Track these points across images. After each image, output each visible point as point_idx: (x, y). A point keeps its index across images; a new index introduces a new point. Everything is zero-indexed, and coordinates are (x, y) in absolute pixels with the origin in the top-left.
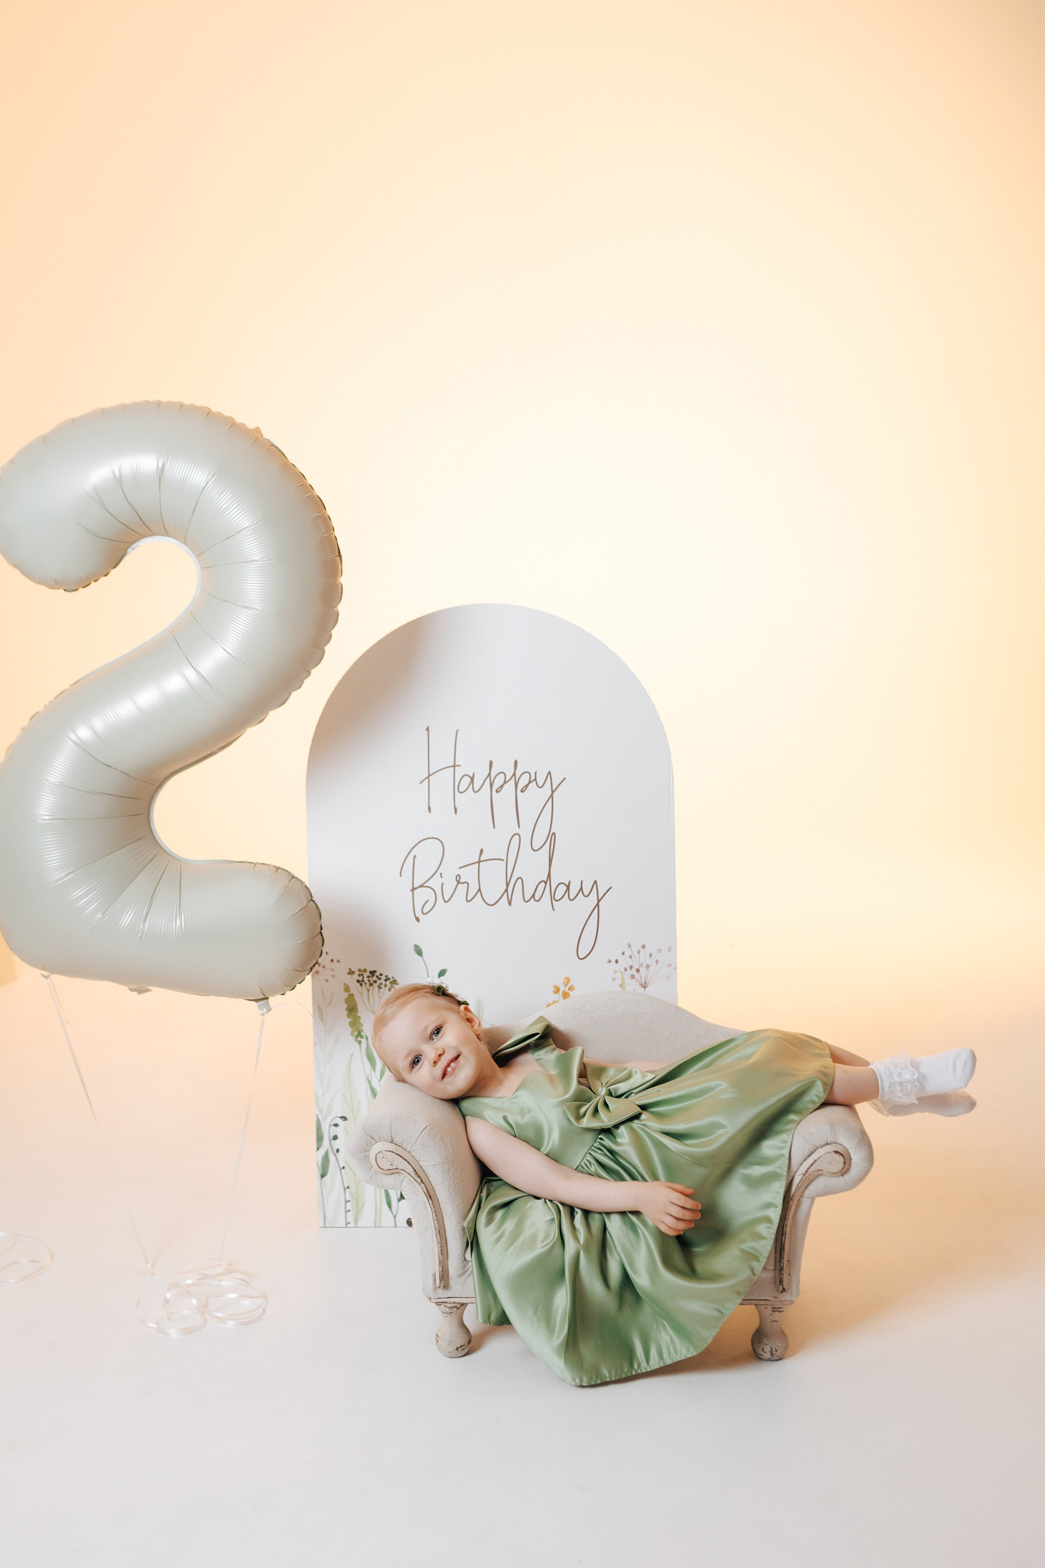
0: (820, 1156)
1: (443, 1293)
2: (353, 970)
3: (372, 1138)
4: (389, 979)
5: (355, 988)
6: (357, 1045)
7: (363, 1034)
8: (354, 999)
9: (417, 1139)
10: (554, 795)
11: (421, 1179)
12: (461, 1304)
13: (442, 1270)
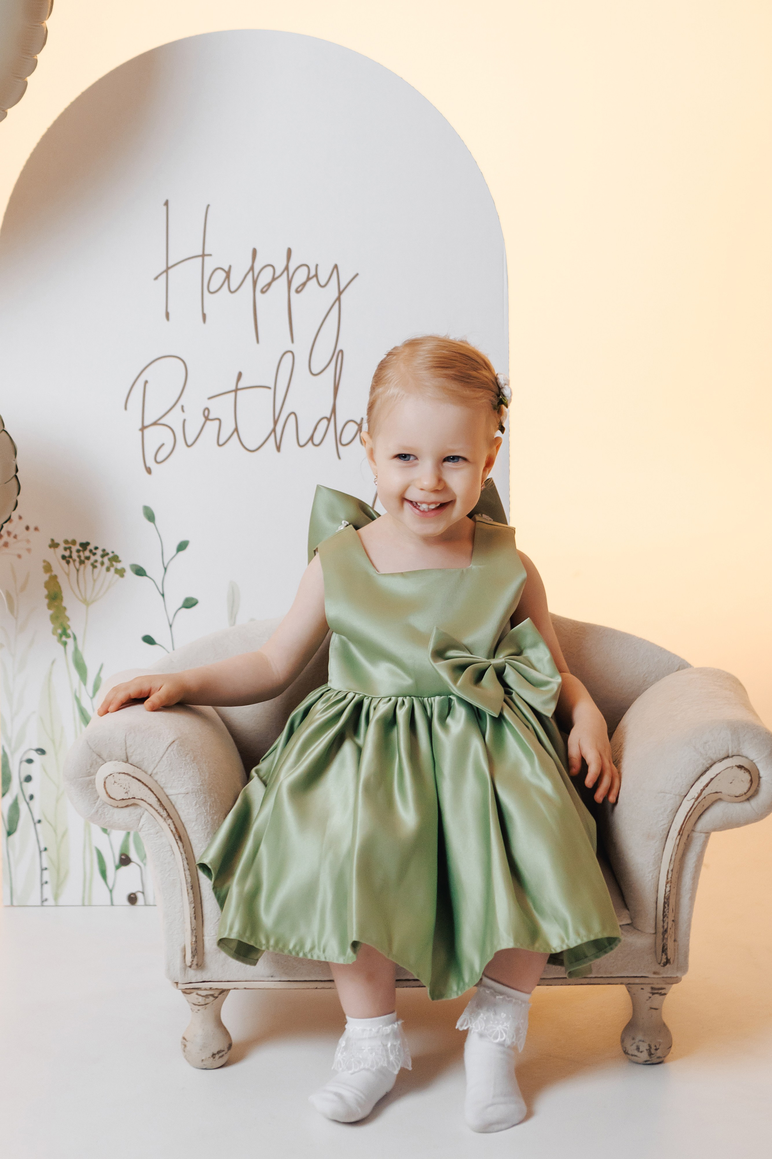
0: (718, 772)
1: (195, 975)
2: (56, 541)
3: (99, 756)
4: (108, 554)
5: (59, 567)
6: (61, 647)
7: (69, 632)
8: (58, 583)
9: (162, 757)
10: (343, 297)
11: (167, 812)
12: (221, 990)
13: (196, 942)
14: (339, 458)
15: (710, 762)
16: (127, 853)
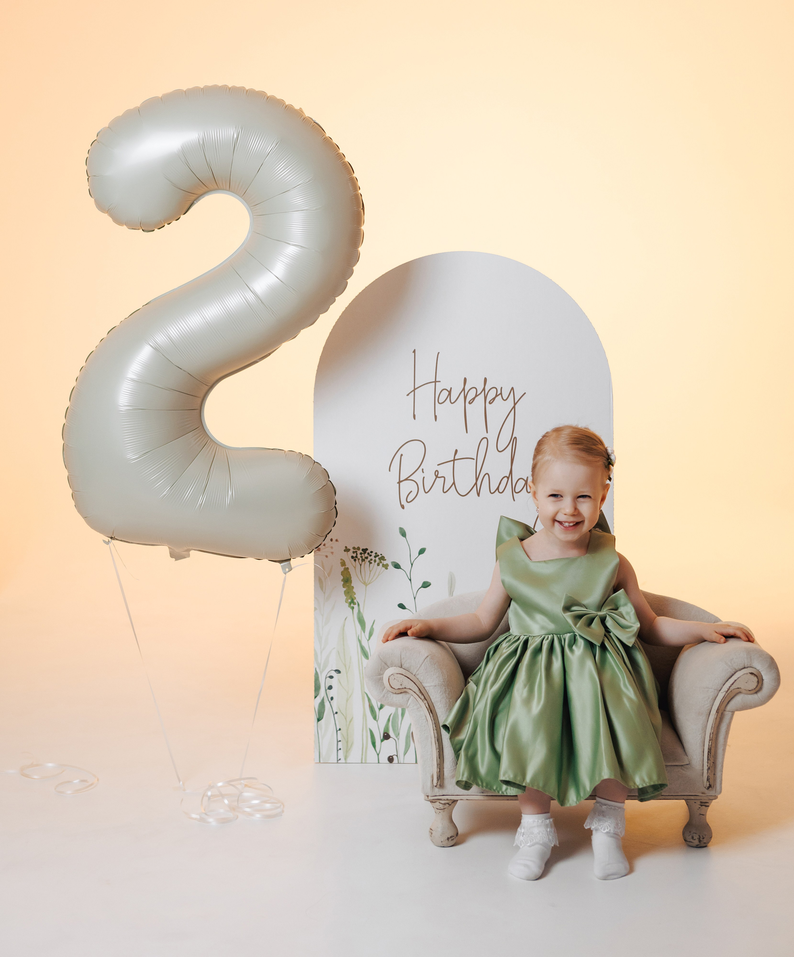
0: (738, 677)
1: (439, 792)
2: (348, 548)
3: (386, 664)
4: (378, 556)
5: (350, 563)
6: (350, 610)
7: (355, 601)
8: (349, 572)
9: (421, 665)
10: (516, 406)
11: (424, 696)
12: (453, 801)
13: (440, 771)
14: (514, 500)
15: (734, 670)
16: (388, 732)
